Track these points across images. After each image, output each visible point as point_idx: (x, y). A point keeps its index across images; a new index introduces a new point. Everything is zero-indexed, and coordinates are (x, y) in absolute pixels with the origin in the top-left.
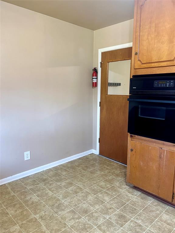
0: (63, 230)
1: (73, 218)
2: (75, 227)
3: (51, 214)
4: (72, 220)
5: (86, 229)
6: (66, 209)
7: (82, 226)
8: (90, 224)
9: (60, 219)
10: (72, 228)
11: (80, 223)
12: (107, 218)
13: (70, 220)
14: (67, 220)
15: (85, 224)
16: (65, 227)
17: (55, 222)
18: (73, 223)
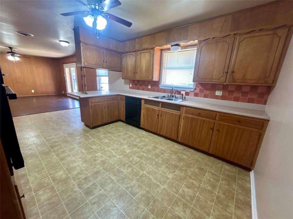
0: (138, 177)
1: (132, 187)
2: (130, 180)
3: (151, 189)
4: (132, 185)
5: (122, 179)
6: (140, 197)
7: (125, 181)
8: (119, 183)
9: (142, 186)
10: (132, 179)
11: (127, 183)
12: (103, 190)
13: (135, 185)
14: (137, 185)
15: (123, 183)
16: (137, 179)
17: (146, 183)
18: (132, 183)
